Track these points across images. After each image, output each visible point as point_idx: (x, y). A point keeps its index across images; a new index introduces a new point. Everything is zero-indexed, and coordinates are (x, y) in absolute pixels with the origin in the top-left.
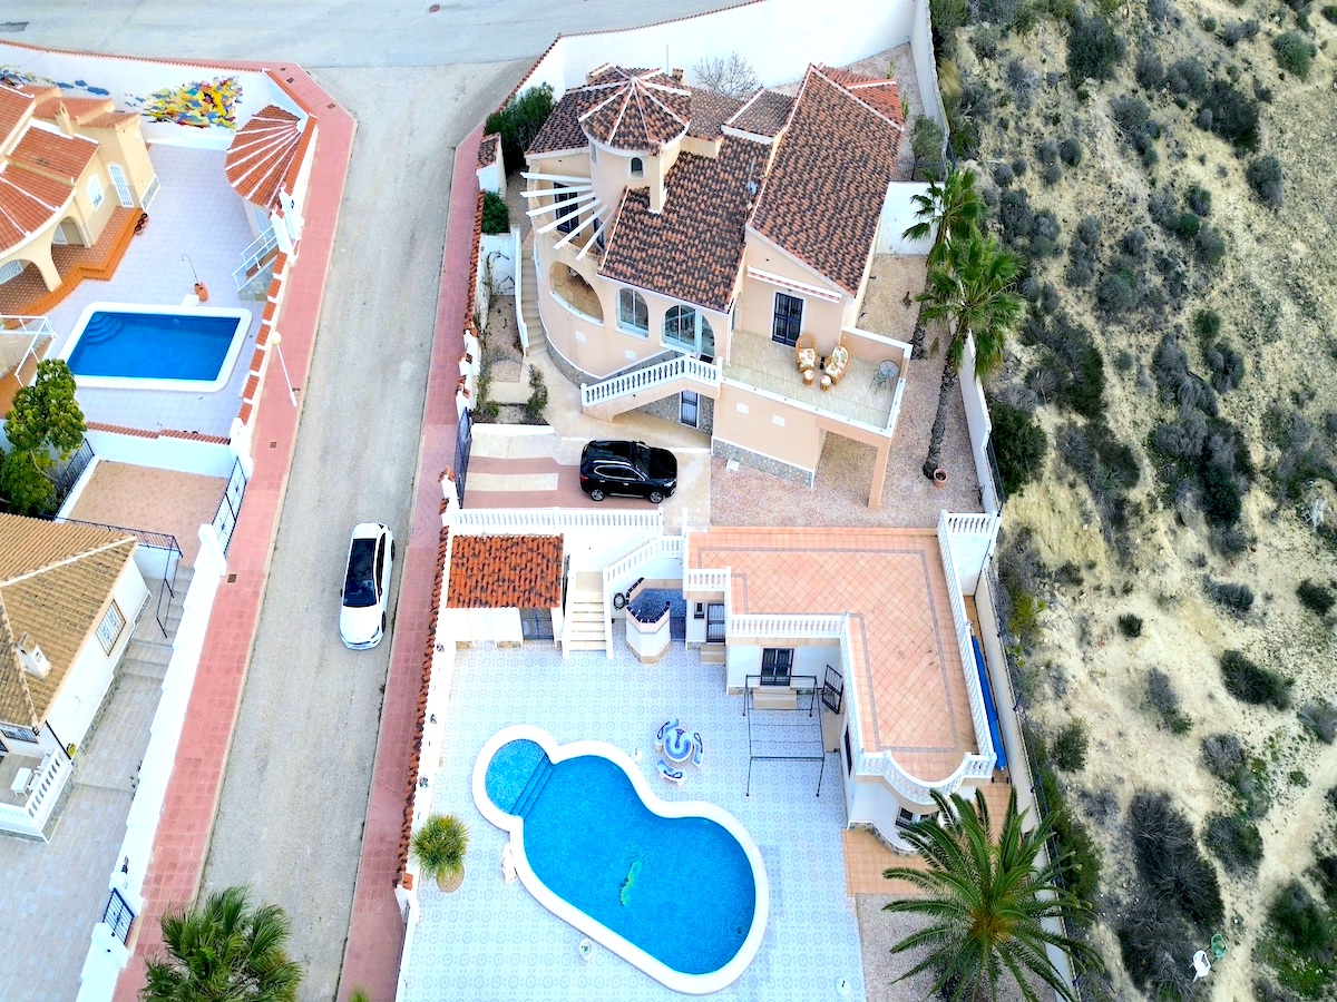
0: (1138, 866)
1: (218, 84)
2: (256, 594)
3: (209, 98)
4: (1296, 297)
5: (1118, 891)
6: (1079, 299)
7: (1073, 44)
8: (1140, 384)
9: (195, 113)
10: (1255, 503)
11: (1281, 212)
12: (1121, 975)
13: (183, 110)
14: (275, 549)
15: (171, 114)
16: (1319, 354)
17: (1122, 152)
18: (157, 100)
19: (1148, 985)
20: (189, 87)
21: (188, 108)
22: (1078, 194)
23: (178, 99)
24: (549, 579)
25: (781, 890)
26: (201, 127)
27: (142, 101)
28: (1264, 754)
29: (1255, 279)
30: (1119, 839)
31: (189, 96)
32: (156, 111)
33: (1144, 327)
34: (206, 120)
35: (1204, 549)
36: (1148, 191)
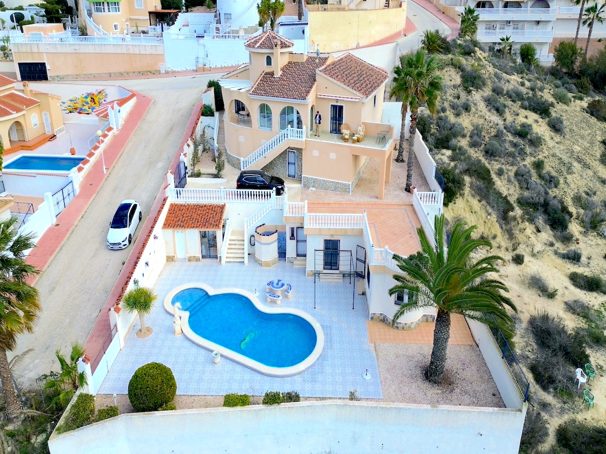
0: (537, 344)
1: (97, 93)
2: (68, 230)
3: (93, 100)
4: (580, 162)
5: (527, 353)
6: (476, 152)
7: (462, 77)
8: (509, 181)
9: (86, 107)
10: (574, 228)
11: (566, 137)
12: (534, 386)
13: (81, 106)
14: (82, 217)
15: (76, 109)
16: (595, 181)
17: (490, 111)
18: (70, 102)
19: (551, 390)
20: (85, 95)
21: (83, 105)
22: (471, 120)
23: (79, 101)
24: (217, 218)
25: (331, 340)
26: (88, 114)
27: (64, 103)
28: (600, 309)
29: (558, 154)
30: (524, 333)
31: (84, 99)
32: (69, 108)
33: (508, 163)
34: (90, 111)
35: (552, 239)
36: (503, 123)
